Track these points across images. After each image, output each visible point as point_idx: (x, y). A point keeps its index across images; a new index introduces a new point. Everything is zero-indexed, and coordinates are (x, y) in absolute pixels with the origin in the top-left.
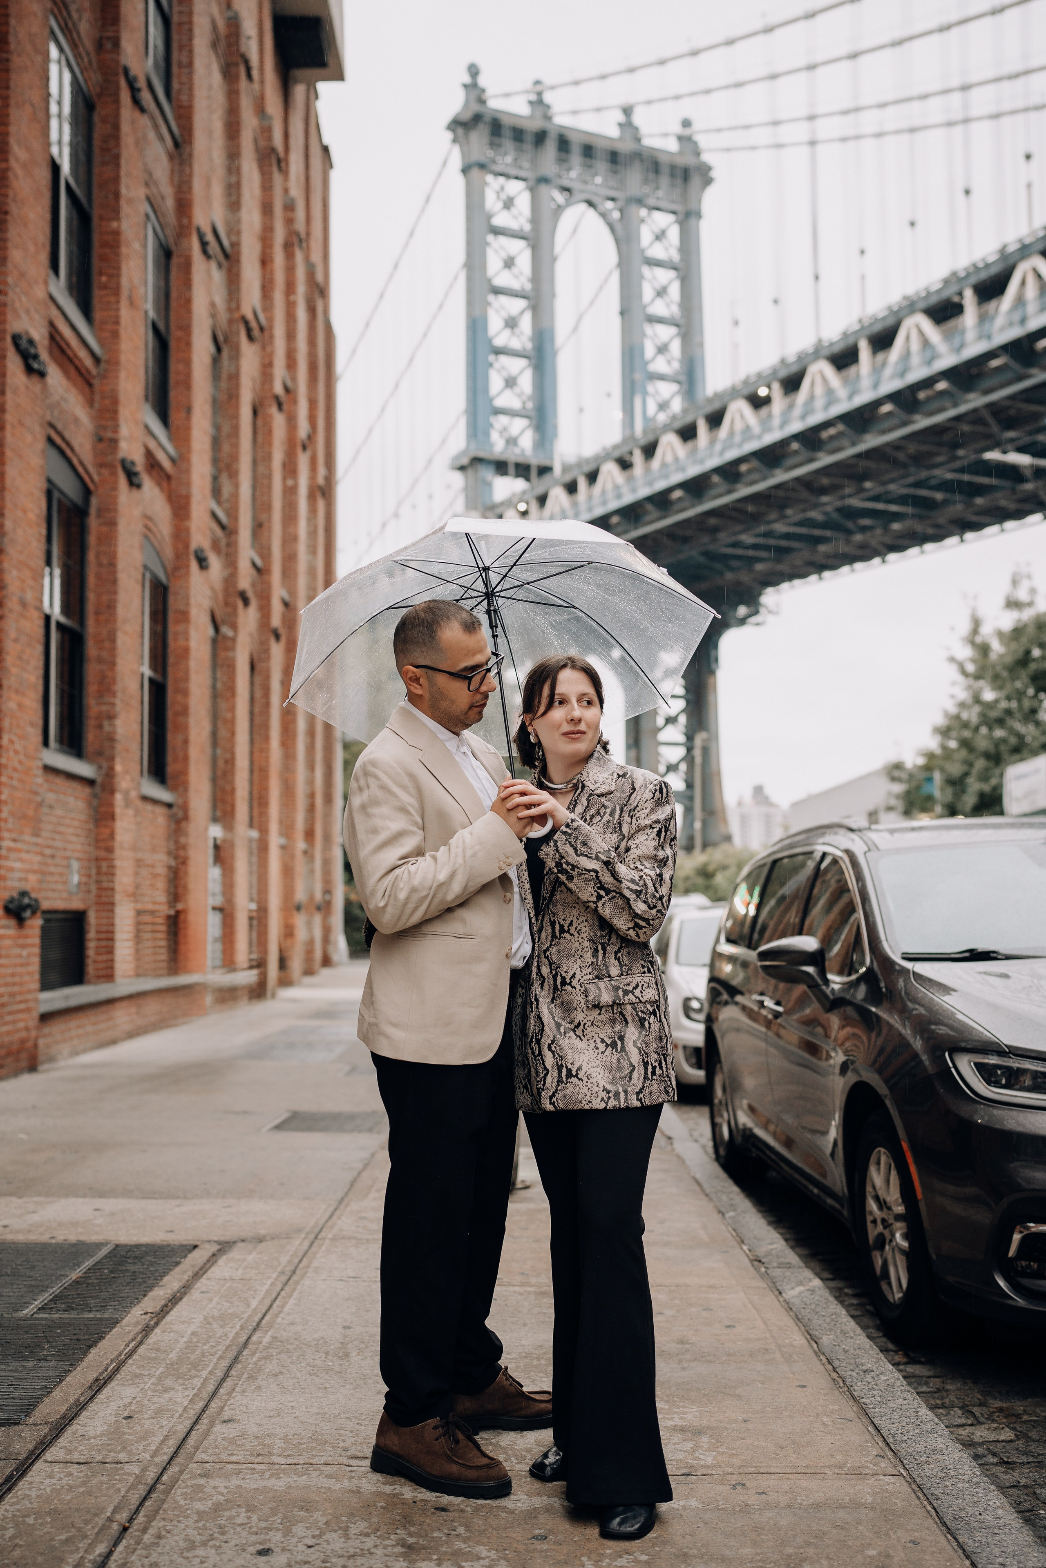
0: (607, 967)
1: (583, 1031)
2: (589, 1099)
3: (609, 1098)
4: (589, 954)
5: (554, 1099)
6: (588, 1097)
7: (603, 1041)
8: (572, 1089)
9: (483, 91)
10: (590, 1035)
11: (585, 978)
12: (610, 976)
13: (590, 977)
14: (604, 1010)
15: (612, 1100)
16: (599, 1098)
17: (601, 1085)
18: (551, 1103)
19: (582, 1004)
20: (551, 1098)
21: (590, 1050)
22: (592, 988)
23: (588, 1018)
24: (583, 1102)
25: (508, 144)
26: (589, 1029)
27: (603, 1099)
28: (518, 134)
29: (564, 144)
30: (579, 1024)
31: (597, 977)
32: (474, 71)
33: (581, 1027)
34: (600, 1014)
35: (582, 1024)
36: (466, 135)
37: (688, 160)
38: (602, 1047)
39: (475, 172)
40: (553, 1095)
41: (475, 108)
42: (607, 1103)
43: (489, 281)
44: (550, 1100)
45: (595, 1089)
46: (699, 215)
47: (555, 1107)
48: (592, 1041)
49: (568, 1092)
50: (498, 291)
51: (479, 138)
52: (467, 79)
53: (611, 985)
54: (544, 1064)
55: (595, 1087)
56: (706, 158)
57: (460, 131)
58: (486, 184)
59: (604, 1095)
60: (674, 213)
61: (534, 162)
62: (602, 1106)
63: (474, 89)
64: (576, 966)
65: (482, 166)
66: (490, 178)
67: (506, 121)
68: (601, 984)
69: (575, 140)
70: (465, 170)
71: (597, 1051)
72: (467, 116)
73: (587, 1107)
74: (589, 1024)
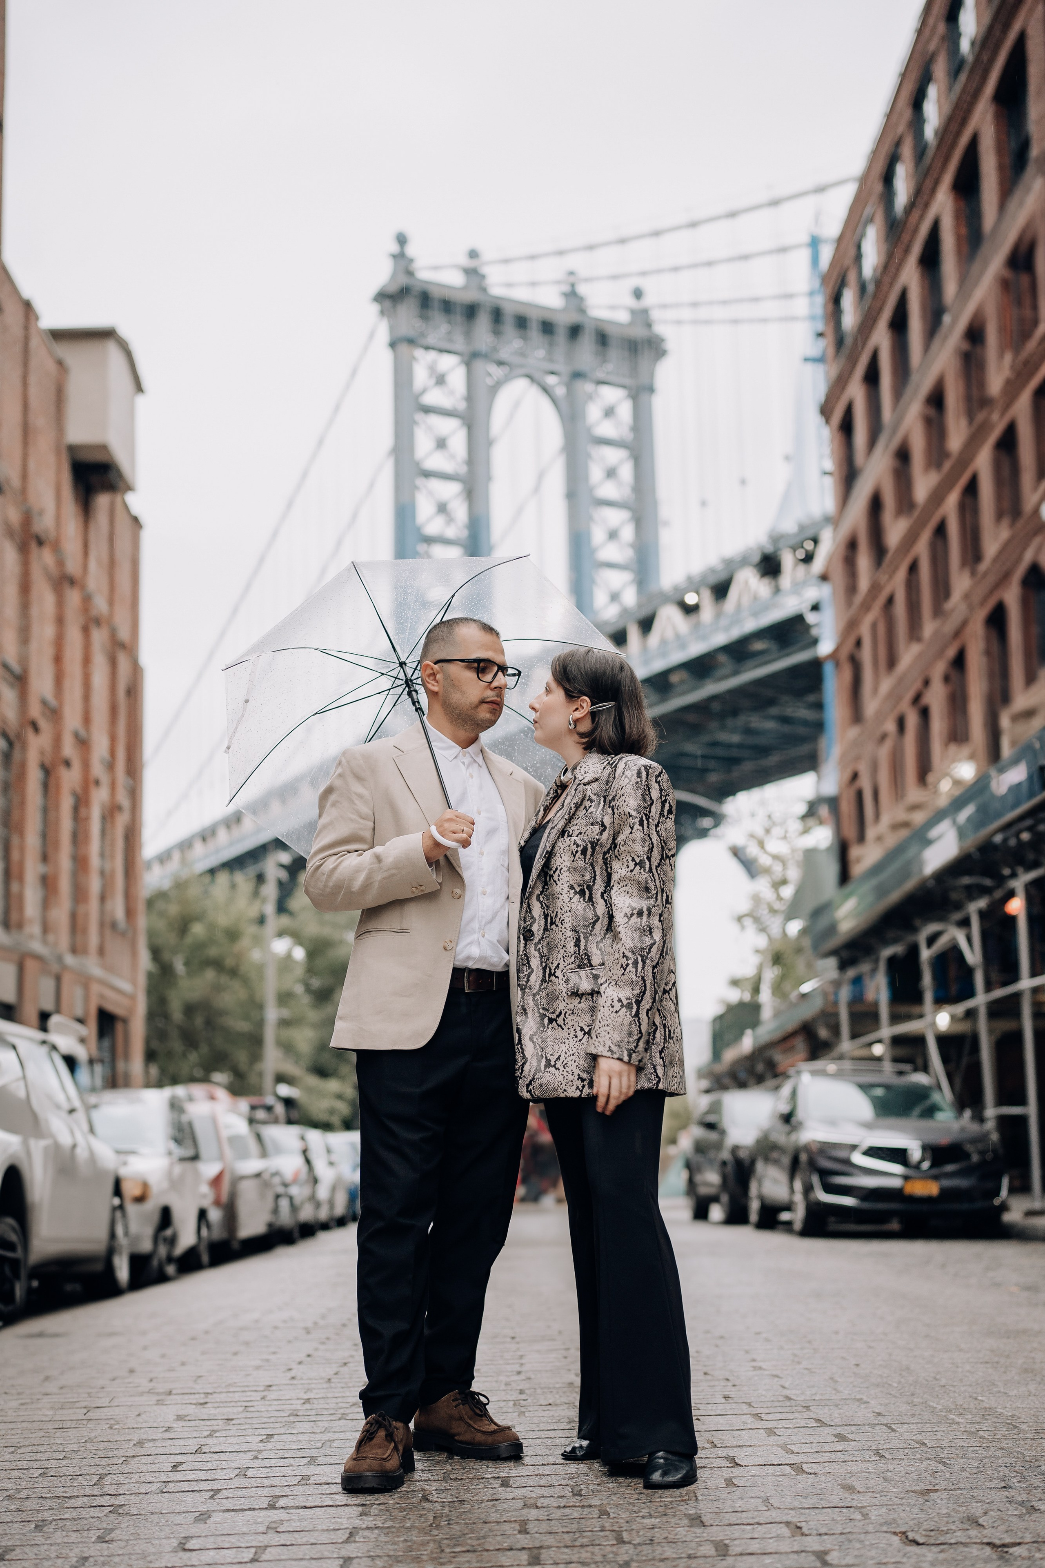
0: (589, 956)
1: (564, 1020)
2: (564, 1087)
3: (584, 1086)
4: (572, 944)
5: (531, 1087)
6: (563, 1085)
7: (582, 1029)
8: (548, 1078)
9: (411, 261)
10: (570, 1024)
11: (568, 967)
12: (591, 966)
13: (573, 966)
14: (584, 998)
15: (586, 1088)
16: (575, 1087)
17: (576, 1074)
18: (527, 1091)
19: (564, 993)
20: (528, 1086)
21: (571, 1039)
22: (573, 977)
23: (569, 1007)
24: (559, 1090)
25: (437, 316)
26: (570, 1018)
27: (578, 1088)
28: (447, 306)
29: (497, 315)
30: (560, 1013)
31: (579, 967)
32: (402, 240)
33: (563, 1016)
34: (580, 1003)
35: (563, 1012)
36: (394, 306)
37: (639, 332)
38: (580, 1034)
39: (403, 348)
40: (530, 1083)
41: (403, 280)
42: (581, 1091)
43: (417, 464)
44: (527, 1089)
45: (571, 1078)
46: (651, 389)
47: (531, 1095)
48: (572, 1030)
49: (544, 1080)
50: (427, 474)
51: (407, 312)
52: (394, 248)
53: (592, 973)
54: (523, 1053)
55: (570, 1076)
56: (660, 329)
57: (387, 303)
58: (414, 358)
59: (579, 1083)
60: (624, 387)
61: (468, 334)
62: (577, 1094)
63: (401, 258)
64: (560, 956)
65: (411, 342)
66: (419, 353)
67: (436, 293)
68: (583, 973)
69: (509, 310)
70: (393, 345)
71: (575, 1039)
72: (393, 289)
73: (562, 1095)
74: (570, 1012)
